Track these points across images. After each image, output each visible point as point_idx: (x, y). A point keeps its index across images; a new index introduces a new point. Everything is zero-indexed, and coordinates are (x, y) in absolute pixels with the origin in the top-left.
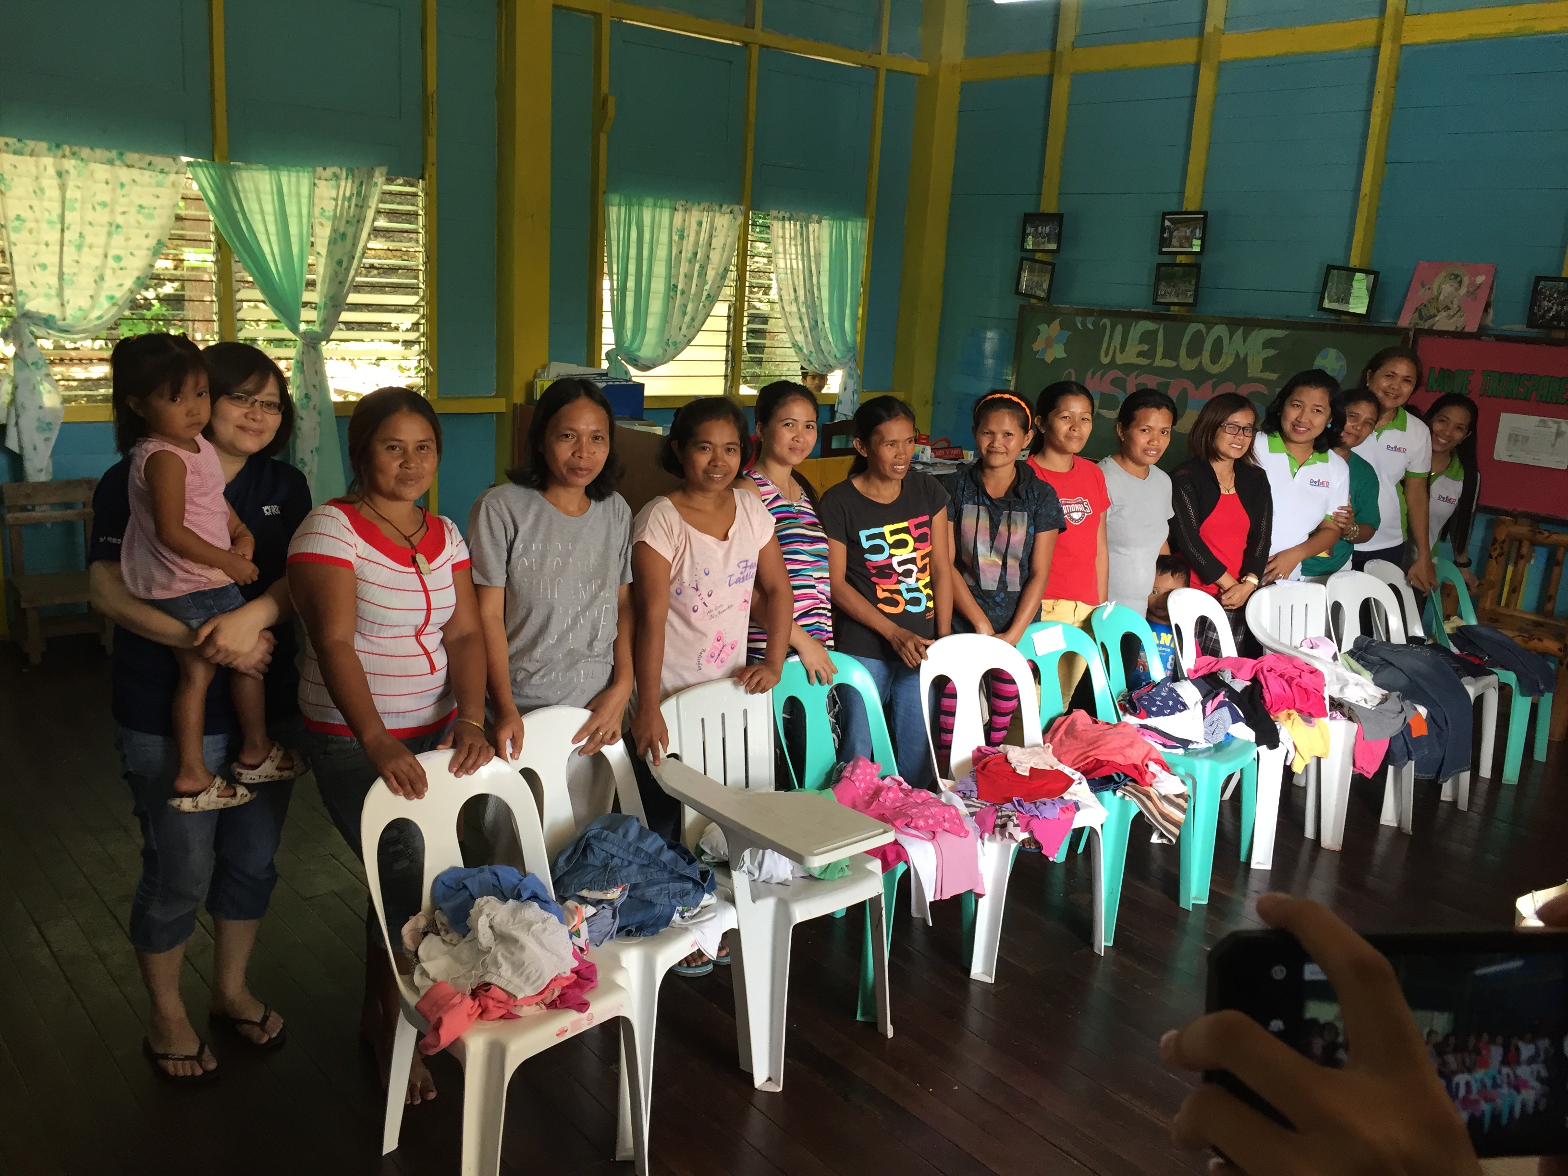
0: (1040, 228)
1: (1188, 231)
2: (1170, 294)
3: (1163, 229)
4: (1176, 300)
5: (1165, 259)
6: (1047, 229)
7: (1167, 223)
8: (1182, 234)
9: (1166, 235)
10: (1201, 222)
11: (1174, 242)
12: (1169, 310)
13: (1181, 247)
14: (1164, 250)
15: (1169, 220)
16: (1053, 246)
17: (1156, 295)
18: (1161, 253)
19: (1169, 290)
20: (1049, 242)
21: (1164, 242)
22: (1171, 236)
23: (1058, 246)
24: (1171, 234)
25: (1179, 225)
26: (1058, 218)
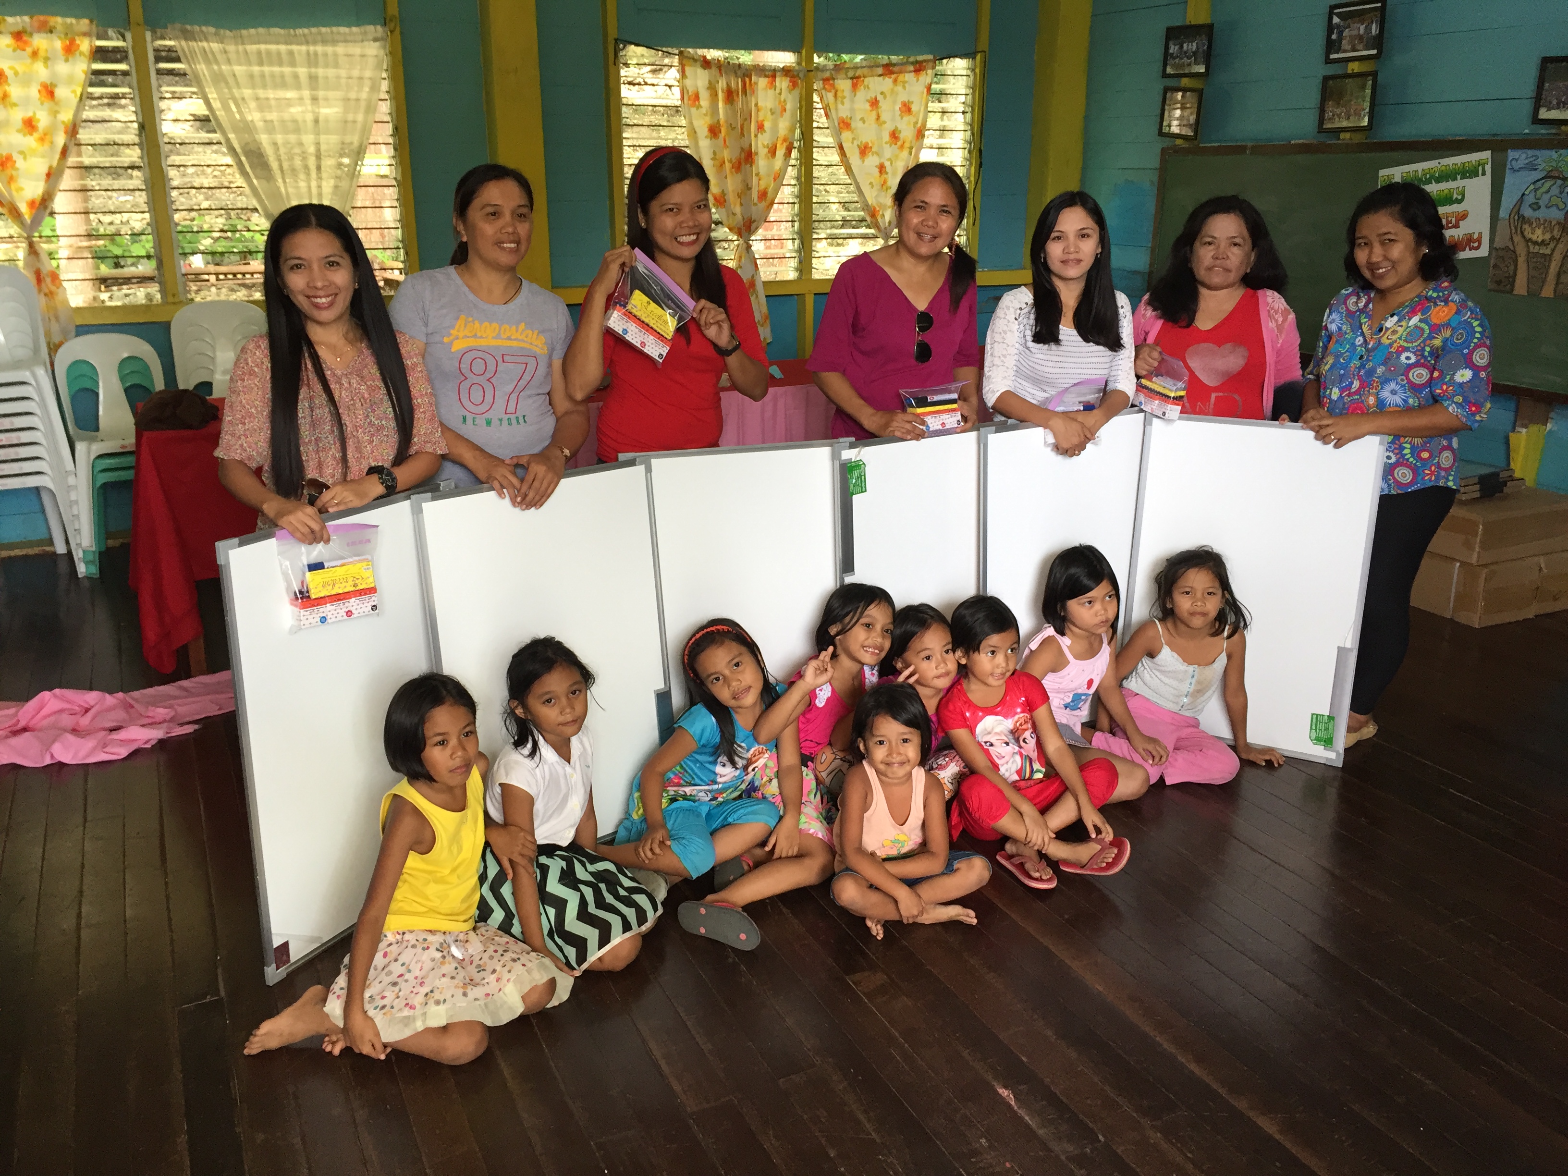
0: (1185, 46)
1: (1362, 28)
2: (1339, 116)
3: (1330, 28)
4: (1345, 124)
5: (1331, 70)
6: (1194, 46)
7: (1336, 20)
8: (1355, 32)
9: (1334, 37)
10: (1378, 14)
11: (1345, 44)
12: (1339, 139)
13: (1354, 50)
14: (1332, 56)
15: (1338, 15)
16: (1202, 69)
17: (1321, 120)
18: (1328, 61)
19: (1338, 111)
20: (1196, 63)
21: (1331, 46)
22: (1340, 38)
23: (1207, 69)
24: (1340, 34)
25: (1349, 21)
26: (1207, 30)
